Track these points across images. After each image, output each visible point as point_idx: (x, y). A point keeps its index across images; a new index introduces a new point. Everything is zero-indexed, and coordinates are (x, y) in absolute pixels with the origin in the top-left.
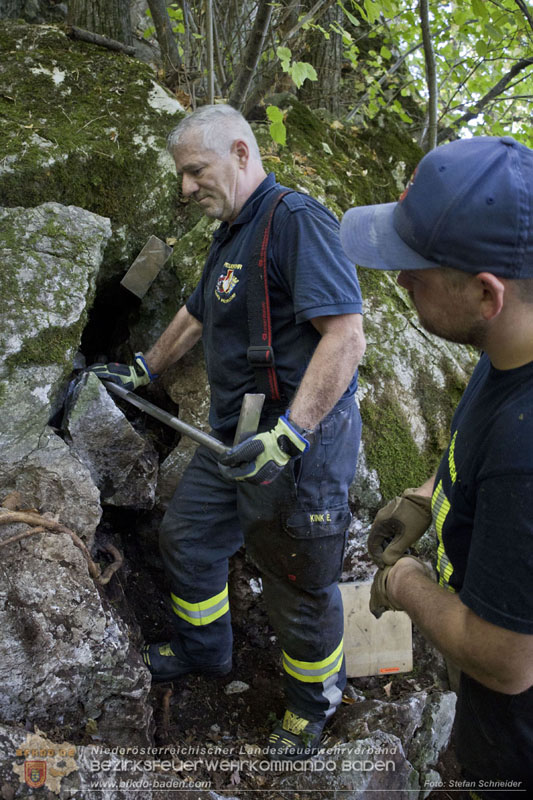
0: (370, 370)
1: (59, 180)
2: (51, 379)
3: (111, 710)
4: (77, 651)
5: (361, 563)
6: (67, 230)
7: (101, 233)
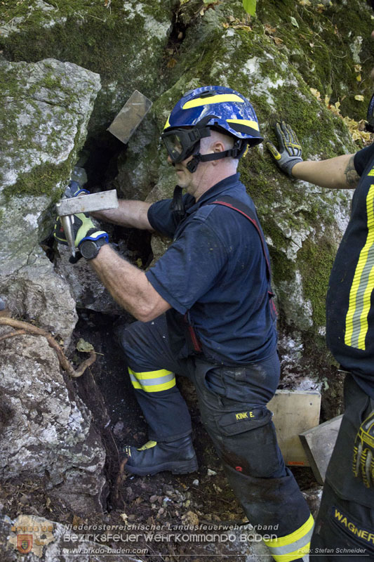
0: (314, 216)
1: (59, 40)
2: (41, 208)
3: (71, 478)
4: (46, 432)
5: (290, 375)
6: (63, 82)
7: (91, 87)
